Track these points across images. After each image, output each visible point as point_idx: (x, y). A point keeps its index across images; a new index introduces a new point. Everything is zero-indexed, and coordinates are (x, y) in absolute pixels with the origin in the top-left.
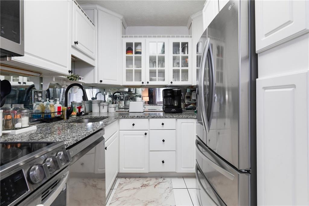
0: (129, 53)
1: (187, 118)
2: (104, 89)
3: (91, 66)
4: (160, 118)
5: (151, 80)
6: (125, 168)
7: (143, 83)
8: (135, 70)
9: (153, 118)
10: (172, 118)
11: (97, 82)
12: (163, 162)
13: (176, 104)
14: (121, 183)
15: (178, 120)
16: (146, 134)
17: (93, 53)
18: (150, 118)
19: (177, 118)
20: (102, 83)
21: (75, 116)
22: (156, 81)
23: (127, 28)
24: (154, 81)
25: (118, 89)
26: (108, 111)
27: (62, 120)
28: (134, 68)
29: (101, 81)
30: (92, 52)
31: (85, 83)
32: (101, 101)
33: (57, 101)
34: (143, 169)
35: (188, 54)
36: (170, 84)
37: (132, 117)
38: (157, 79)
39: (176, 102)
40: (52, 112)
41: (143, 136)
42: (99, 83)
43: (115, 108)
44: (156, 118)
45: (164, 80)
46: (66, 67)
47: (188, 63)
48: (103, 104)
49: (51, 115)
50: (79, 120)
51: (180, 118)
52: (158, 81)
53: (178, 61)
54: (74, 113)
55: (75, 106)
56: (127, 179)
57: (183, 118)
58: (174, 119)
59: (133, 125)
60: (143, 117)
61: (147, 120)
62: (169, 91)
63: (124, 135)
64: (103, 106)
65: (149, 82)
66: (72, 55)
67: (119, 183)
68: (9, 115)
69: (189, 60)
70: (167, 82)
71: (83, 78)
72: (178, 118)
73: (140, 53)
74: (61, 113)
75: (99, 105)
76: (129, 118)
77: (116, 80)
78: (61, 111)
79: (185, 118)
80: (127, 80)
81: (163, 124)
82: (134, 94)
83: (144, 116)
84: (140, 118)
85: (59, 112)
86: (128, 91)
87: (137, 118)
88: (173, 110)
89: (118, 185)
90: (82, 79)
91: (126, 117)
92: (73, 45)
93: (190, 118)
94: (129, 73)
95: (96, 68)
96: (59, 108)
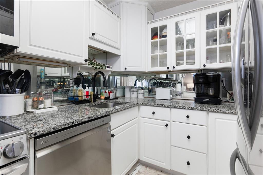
0: (155, 39)
1: (225, 113)
2: (140, 76)
3: (117, 56)
4: (184, 109)
5: (178, 64)
6: (145, 157)
7: (168, 68)
8: (160, 55)
9: (175, 108)
10: (201, 110)
11: (122, 69)
12: (188, 163)
13: (212, 92)
14: (140, 171)
15: (211, 114)
16: (167, 125)
17: (117, 43)
18: (172, 108)
19: (208, 111)
20: (127, 70)
21: (103, 100)
22: (184, 65)
23: (156, 14)
24: (181, 65)
25: (154, 76)
26: (137, 97)
27: (90, 102)
28: (159, 52)
29: (126, 69)
30: (115, 42)
31: (114, 71)
32: (132, 87)
33: (86, 87)
34: (164, 164)
35: (230, 24)
36: (202, 67)
37: (152, 105)
38: (185, 63)
39: (211, 90)
40: (79, 96)
41: (164, 127)
42: (124, 70)
43: (143, 94)
44: (179, 108)
45: (194, 63)
46: (82, 57)
47: (231, 38)
48: (133, 90)
49: (78, 98)
50: (105, 103)
51: (213, 112)
52: (186, 64)
53: (215, 38)
54: (103, 97)
55: (103, 91)
56: (148, 169)
57: (218, 112)
58: (204, 113)
59: (154, 113)
60: (163, 106)
61: (169, 109)
62: (201, 77)
63: (144, 122)
64: (133, 92)
65: (175, 66)
66: (89, 45)
67: (138, 171)
68: (42, 98)
69: (232, 34)
70: (198, 65)
71: (112, 66)
72: (210, 112)
73: (165, 36)
74: (89, 97)
75: (130, 91)
76: (149, 106)
77: (141, 67)
78: (89, 95)
79: (222, 113)
80: (152, 67)
81: (188, 117)
82: (175, 80)
83: (165, 105)
84: (160, 107)
85: (87, 96)
86: (165, 78)
87: (157, 107)
88: (206, 100)
89: (136, 173)
90: (110, 68)
91: (146, 104)
92: (90, 36)
93: (229, 113)
94: (154, 59)
95: (121, 57)
96: (87, 92)
